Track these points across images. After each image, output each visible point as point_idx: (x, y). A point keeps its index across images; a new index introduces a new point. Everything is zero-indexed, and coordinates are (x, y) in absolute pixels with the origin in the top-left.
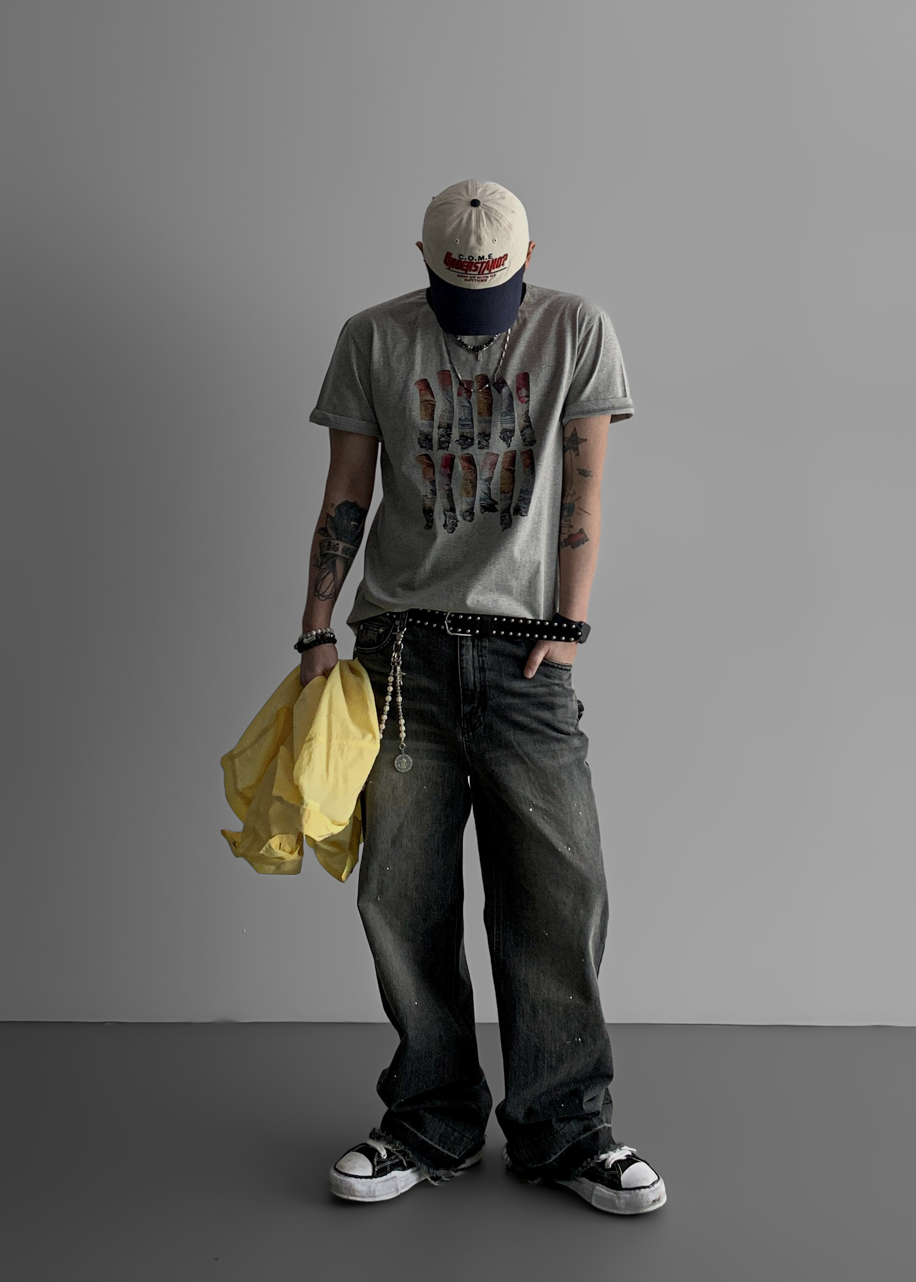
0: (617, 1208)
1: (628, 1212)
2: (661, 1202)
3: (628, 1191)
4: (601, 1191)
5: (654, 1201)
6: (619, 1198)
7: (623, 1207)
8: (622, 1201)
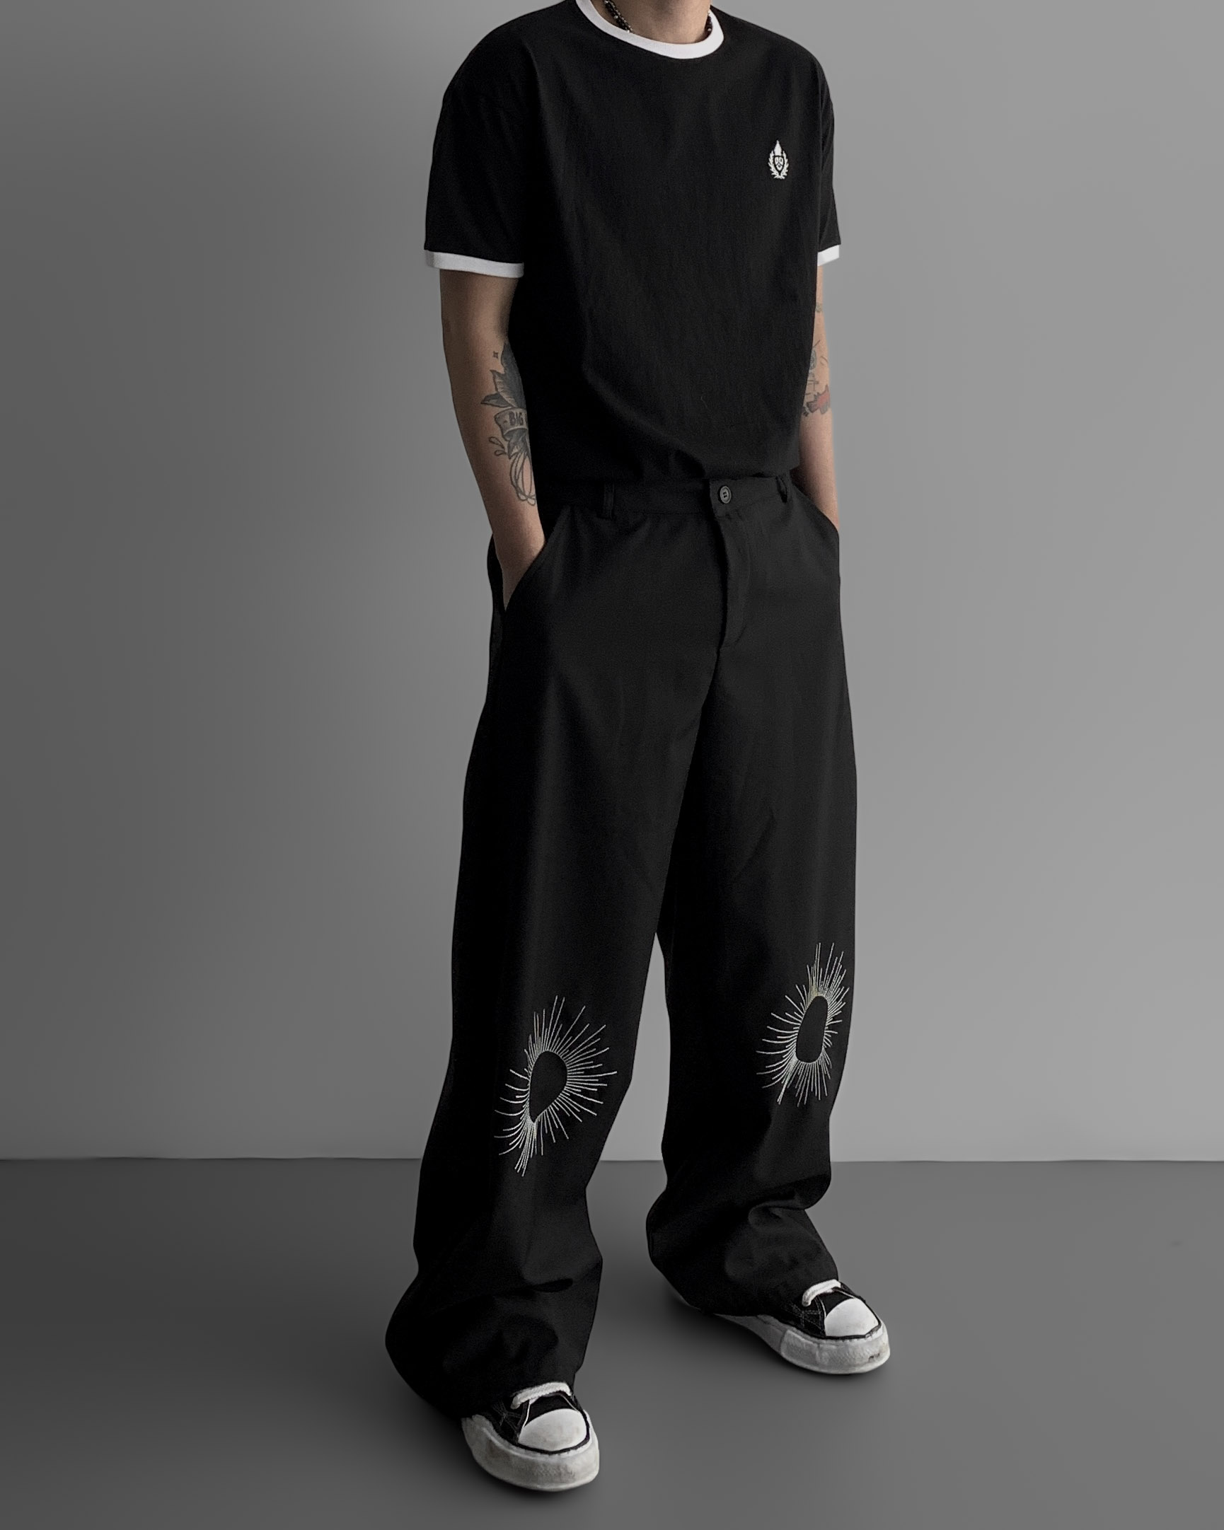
0: (816, 1364)
1: (833, 1371)
2: (882, 1358)
3: (834, 1342)
4: (794, 1337)
5: (872, 1357)
6: (820, 1349)
7: (826, 1363)
8: (825, 1354)
